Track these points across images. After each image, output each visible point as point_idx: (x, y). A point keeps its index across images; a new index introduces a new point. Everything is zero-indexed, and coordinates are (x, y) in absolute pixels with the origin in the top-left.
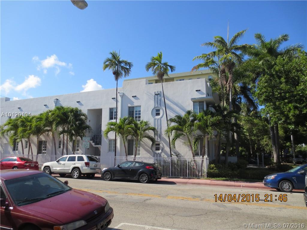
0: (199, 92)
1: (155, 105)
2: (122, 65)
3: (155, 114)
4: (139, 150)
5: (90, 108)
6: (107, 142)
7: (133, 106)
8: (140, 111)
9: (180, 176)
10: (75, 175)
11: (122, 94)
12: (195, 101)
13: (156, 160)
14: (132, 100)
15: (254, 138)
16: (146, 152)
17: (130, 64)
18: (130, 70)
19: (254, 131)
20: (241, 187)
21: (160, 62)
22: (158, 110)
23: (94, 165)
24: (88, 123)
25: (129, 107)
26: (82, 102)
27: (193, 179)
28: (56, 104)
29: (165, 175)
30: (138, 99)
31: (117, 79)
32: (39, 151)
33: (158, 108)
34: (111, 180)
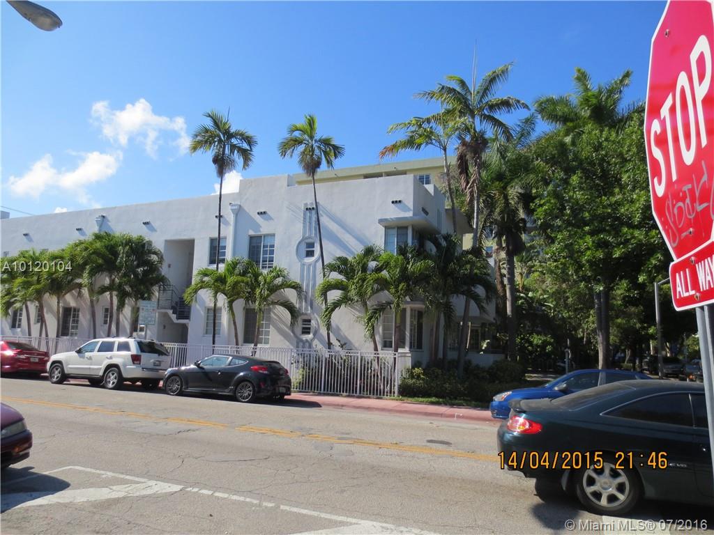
0: (398, 205)
1: (304, 233)
2: (234, 141)
3: (304, 253)
4: (267, 333)
5: (169, 238)
6: (202, 313)
7: (259, 233)
8: (273, 246)
9: (343, 392)
10: (110, 382)
11: (236, 207)
12: (389, 226)
13: (301, 354)
14: (258, 221)
15: (567, 314)
16: (282, 338)
17: (249, 140)
18: (250, 154)
19: (568, 298)
20: (455, 418)
21: (311, 137)
22: (311, 245)
23: (152, 361)
24: (164, 270)
25: (251, 238)
26: (155, 224)
27: (369, 398)
28: (101, 226)
29: (311, 389)
30: (270, 218)
31: (221, 173)
32: (64, 330)
33: (310, 241)
34: (181, 394)
